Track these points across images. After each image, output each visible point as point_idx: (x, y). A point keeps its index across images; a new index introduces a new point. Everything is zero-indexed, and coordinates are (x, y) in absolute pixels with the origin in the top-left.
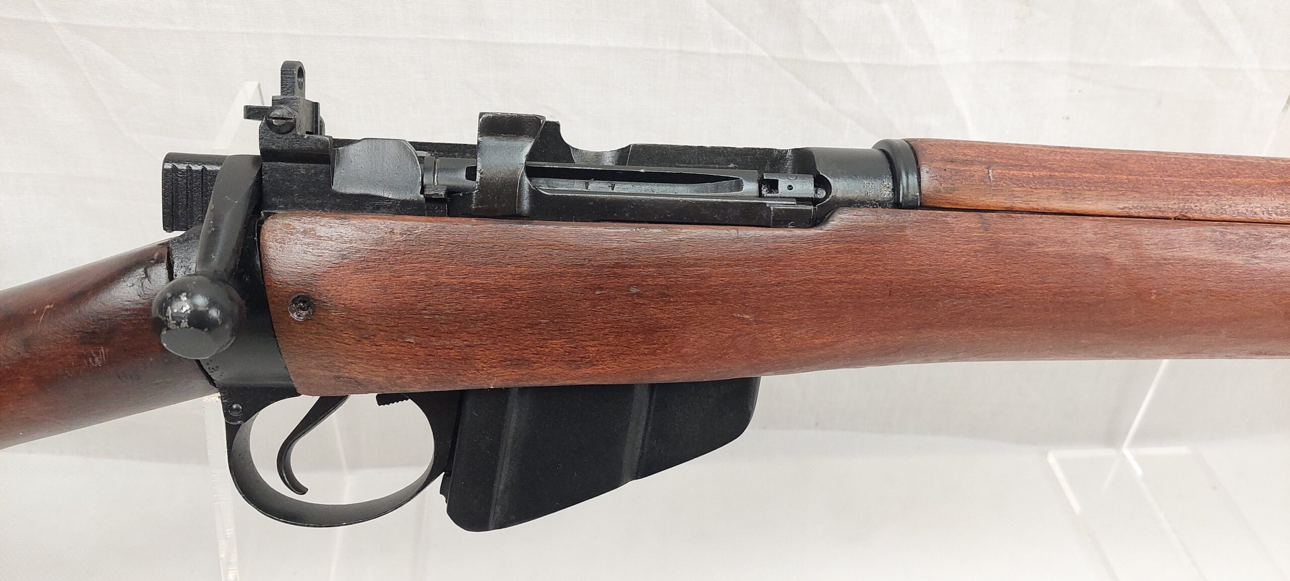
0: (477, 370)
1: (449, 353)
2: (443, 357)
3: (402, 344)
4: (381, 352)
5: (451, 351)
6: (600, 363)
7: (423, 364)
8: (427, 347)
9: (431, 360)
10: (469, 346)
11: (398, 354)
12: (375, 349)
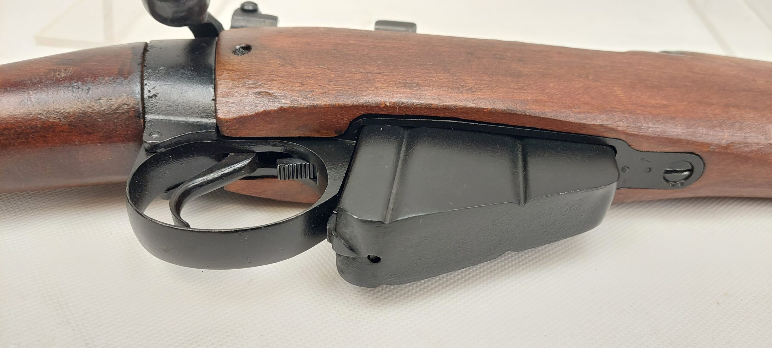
0: (377, 88)
1: (355, 76)
2: (349, 78)
3: (317, 69)
4: (299, 73)
5: (356, 75)
6: (479, 90)
7: (333, 82)
8: (337, 72)
9: (339, 80)
10: (370, 73)
11: (312, 74)
12: (294, 71)
